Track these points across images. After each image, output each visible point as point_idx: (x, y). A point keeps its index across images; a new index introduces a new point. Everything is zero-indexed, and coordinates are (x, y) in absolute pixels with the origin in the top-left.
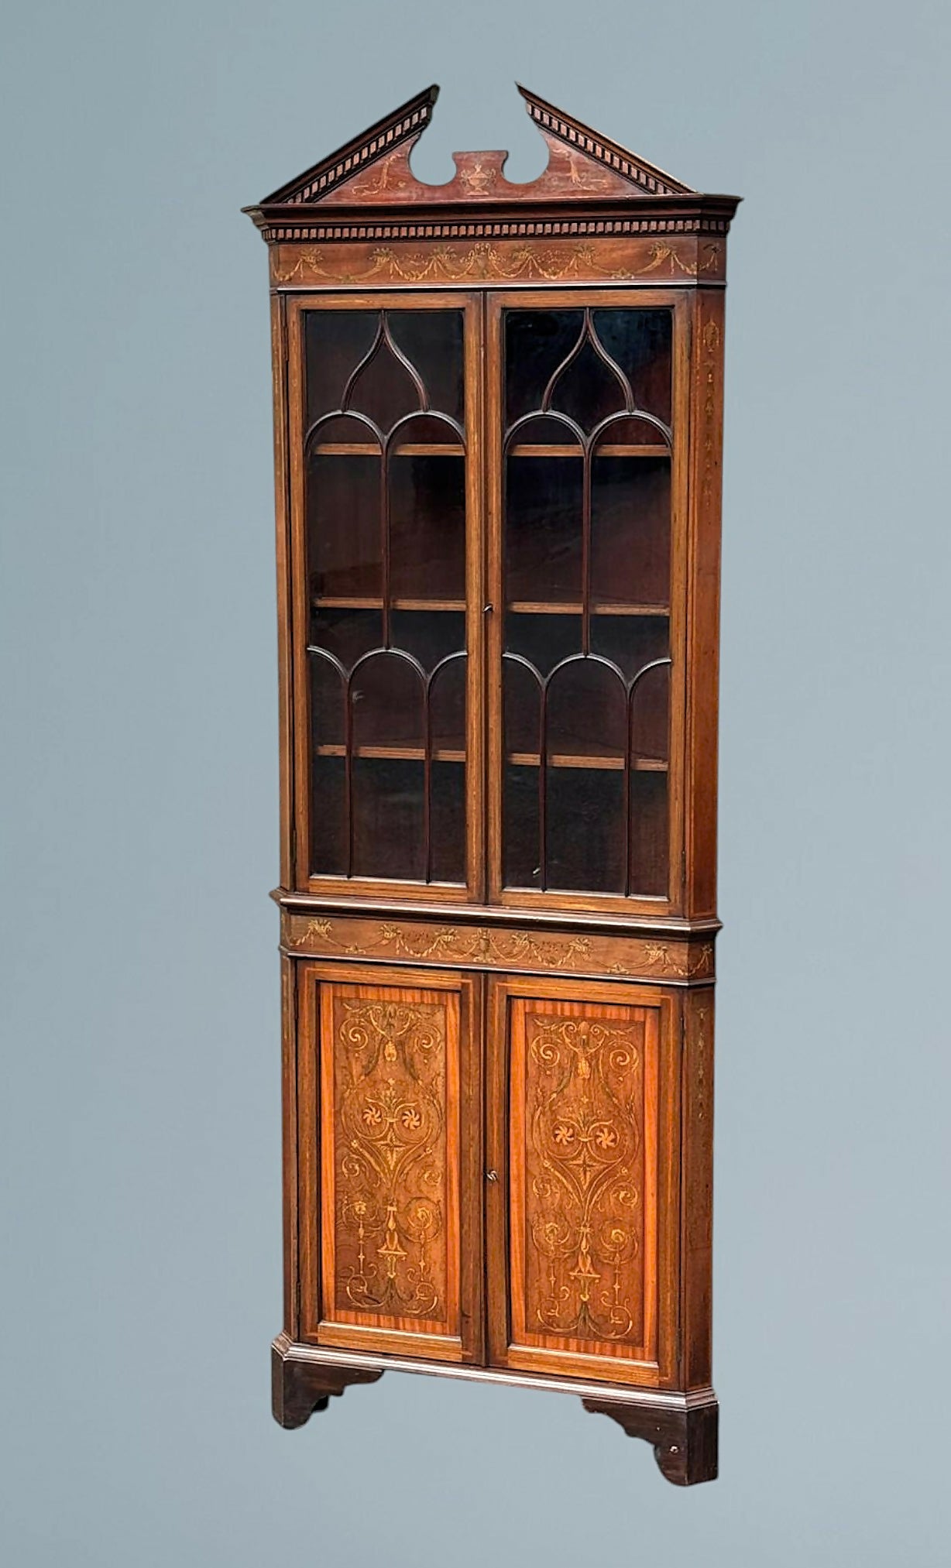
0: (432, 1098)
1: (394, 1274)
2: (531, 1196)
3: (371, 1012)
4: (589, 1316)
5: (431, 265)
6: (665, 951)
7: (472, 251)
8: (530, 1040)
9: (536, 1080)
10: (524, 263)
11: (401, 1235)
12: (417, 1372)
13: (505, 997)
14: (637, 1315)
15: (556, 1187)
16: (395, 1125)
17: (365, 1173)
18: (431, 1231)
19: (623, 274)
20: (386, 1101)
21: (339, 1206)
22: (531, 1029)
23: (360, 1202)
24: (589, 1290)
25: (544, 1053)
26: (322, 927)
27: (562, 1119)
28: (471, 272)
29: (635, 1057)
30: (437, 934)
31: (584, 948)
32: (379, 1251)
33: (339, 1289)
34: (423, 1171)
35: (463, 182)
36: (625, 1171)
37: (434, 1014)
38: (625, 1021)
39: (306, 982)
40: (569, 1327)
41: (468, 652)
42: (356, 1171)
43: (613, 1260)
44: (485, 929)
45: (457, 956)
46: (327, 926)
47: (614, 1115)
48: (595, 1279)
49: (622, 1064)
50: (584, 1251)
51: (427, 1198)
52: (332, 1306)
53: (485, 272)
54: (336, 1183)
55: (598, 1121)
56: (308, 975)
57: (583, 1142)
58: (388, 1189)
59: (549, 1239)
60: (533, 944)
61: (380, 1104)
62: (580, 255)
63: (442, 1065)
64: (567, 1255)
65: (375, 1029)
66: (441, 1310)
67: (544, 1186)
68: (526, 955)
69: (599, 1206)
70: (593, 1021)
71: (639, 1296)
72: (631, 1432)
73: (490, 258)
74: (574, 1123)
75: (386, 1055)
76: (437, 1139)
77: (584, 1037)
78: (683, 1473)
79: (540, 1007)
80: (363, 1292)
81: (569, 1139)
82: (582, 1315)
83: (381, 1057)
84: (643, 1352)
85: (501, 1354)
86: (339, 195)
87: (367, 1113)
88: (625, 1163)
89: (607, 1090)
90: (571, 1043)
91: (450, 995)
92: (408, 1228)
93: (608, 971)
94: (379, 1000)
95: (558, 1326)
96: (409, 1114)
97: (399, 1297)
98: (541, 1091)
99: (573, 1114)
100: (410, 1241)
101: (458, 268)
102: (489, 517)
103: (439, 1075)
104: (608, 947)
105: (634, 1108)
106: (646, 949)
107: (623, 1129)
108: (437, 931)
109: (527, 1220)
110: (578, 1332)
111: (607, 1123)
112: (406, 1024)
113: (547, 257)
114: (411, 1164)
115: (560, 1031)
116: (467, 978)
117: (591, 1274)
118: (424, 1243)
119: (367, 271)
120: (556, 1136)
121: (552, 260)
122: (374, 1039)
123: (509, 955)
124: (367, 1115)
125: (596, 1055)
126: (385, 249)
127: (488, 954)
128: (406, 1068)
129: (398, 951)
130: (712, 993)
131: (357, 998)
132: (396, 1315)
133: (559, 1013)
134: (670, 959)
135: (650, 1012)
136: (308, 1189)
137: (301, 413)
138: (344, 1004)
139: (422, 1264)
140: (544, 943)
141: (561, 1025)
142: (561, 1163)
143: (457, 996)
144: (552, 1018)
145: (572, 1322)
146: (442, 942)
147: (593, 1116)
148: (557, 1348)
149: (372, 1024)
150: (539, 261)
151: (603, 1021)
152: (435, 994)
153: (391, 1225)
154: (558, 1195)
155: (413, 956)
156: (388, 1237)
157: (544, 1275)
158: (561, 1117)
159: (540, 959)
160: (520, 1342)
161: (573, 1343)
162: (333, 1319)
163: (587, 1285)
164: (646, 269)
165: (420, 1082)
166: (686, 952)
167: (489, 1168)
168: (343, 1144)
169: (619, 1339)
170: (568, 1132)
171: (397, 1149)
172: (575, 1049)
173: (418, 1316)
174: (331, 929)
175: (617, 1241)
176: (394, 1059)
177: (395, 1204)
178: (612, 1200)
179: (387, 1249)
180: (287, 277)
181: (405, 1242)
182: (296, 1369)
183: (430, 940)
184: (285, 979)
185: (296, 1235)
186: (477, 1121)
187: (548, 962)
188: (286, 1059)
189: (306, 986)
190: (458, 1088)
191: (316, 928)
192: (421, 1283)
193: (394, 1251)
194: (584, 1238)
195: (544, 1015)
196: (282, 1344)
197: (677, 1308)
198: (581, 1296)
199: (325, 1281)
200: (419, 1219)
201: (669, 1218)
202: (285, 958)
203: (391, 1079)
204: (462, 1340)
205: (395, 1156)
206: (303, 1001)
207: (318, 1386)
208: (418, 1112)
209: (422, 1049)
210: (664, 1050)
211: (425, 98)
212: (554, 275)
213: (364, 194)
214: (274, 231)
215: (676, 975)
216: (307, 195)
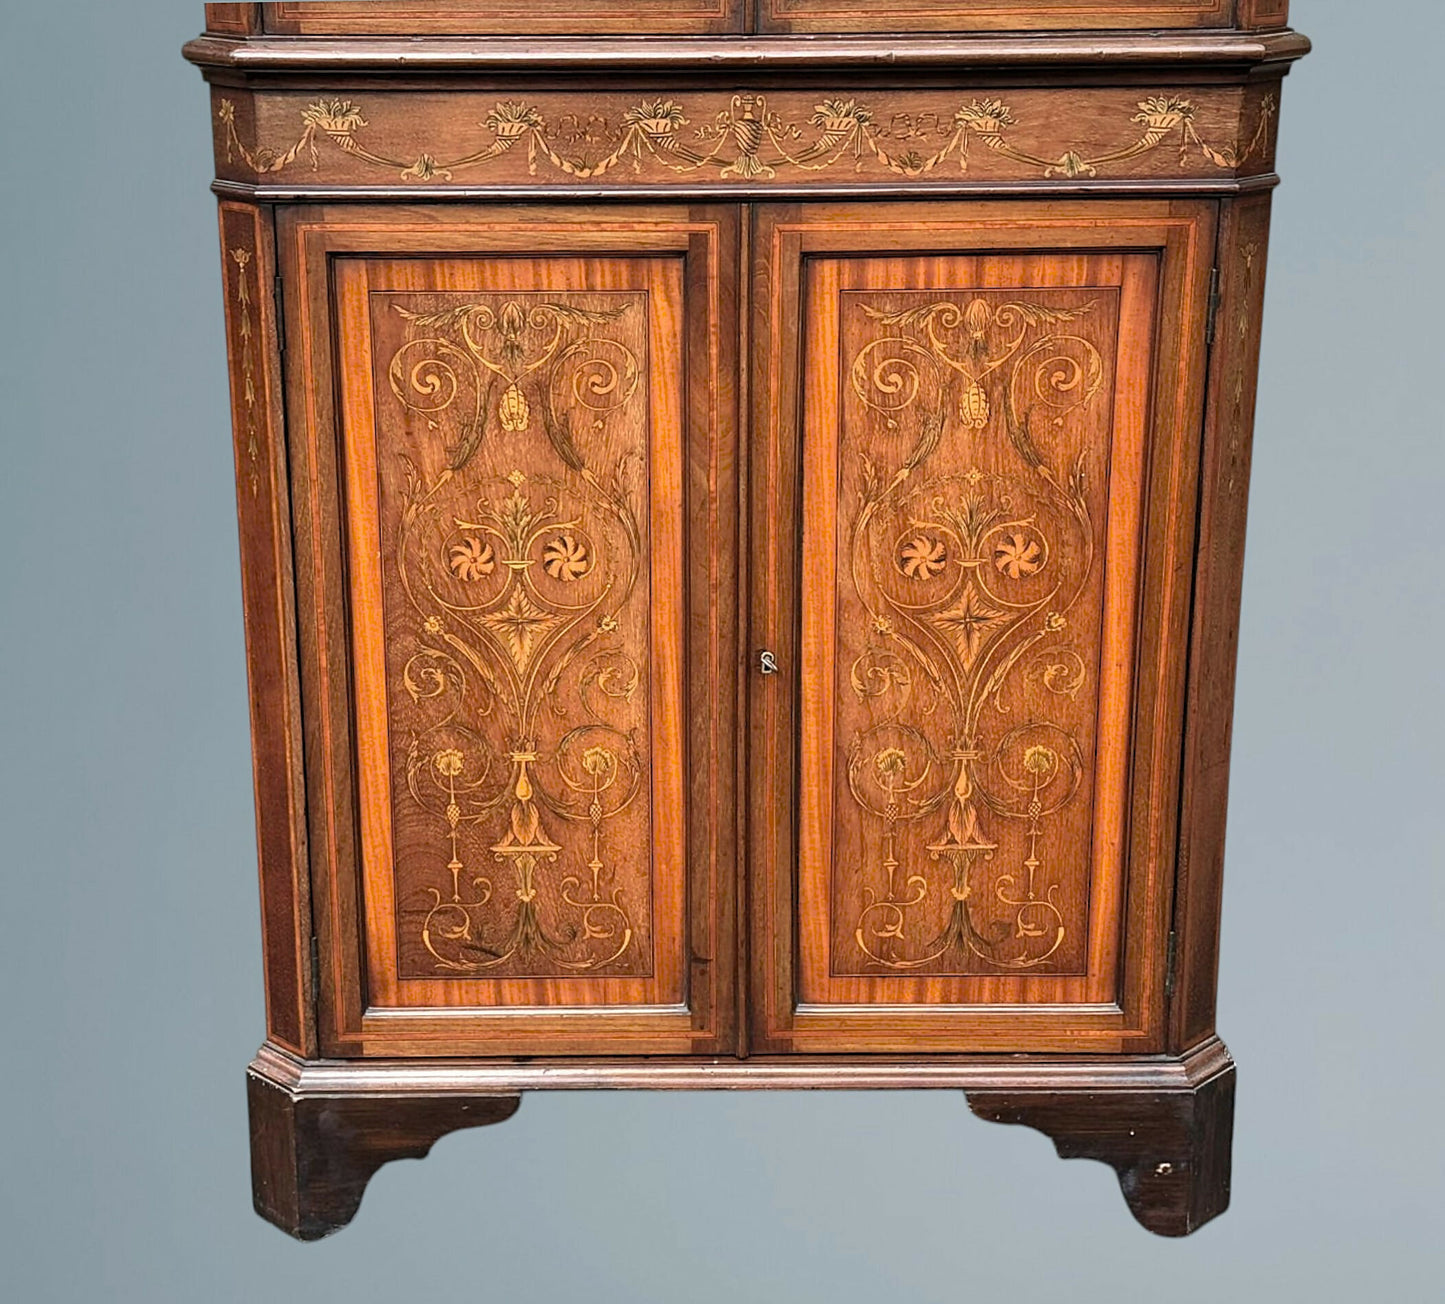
0: (615, 508)
1: (533, 892)
2: (847, 697)
3: (464, 320)
4: (971, 930)
6: (1186, 111)
8: (851, 354)
9: (861, 442)
11: (545, 809)
12: (599, 1088)
13: (796, 257)
14: (1075, 916)
15: (903, 674)
16: (526, 573)
17: (458, 686)
18: (615, 796)
20: (506, 523)
21: (399, 765)
22: (854, 329)
23: (449, 751)
24: (971, 877)
25: (883, 379)
26: (339, 120)
27: (921, 525)
29: (1093, 369)
30: (629, 117)
31: (991, 123)
32: (494, 849)
33: (405, 938)
34: (595, 669)
36: (1059, 622)
37: (617, 313)
38: (1074, 290)
39: (302, 260)
40: (926, 956)
42: (437, 685)
43: (1026, 810)
44: (751, 96)
45: (679, 168)
46: (352, 117)
47: (1040, 504)
48: (986, 851)
49: (1063, 387)
50: (962, 800)
51: (608, 727)
52: (392, 975)
54: (391, 714)
55: (1002, 518)
56: (308, 242)
57: (965, 568)
58: (513, 716)
59: (886, 782)
60: (866, 124)
61: (493, 531)
63: (638, 429)
64: (923, 811)
65: (476, 360)
66: (641, 954)
67: (875, 672)
68: (849, 151)
69: (997, 703)
70: (1001, 296)
71: (1080, 876)
72: (1068, 1148)
74: (948, 531)
75: (503, 418)
76: (627, 598)
77: (978, 335)
78: (1180, 1211)
79: (876, 274)
80: (462, 938)
81: (934, 566)
82: (955, 928)
83: (490, 425)
84: (1088, 987)
85: (778, 1029)
87: (461, 554)
88: (1059, 605)
89: (1026, 449)
90: (944, 352)
91: (657, 265)
92: (563, 793)
93: (1047, 174)
94: (484, 290)
95: (902, 957)
96: (562, 549)
97: (543, 938)
98: (874, 465)
99: (943, 509)
100: (563, 818)
103: (631, 453)
104: (1047, 114)
105: (1085, 484)
106: (1139, 110)
107: (1058, 531)
108: (630, 110)
109: (837, 748)
110: (946, 963)
111: (1023, 523)
112: (549, 342)
114: (567, 657)
115: (922, 325)
116: (703, 220)
117: (976, 843)
118: (600, 821)
120: (905, 561)
122: (473, 385)
123: (809, 154)
124: (457, 560)
125: (1003, 376)
127: (755, 157)
128: (552, 443)
129: (533, 166)
130: (1268, 205)
131: (430, 289)
132: (538, 976)
133: (921, 285)
134: (1196, 130)
135: (1137, 266)
136: (327, 733)
138: (398, 308)
139: (596, 866)
140: (893, 119)
141: (924, 311)
142: (915, 623)
143: (675, 269)
144: (910, 298)
145: (933, 944)
146: (641, 135)
147: (992, 508)
148: (898, 1001)
149: (467, 349)
151: (1025, 293)
152: (623, 267)
153: (523, 790)
154: (906, 690)
155: (571, 175)
156: (515, 817)
158: (919, 519)
159: (882, 158)
160: (817, 997)
161: (934, 987)
162: (393, 1001)
163: (967, 866)
165: (586, 473)
166: (1236, 111)
167: (756, 645)
168: (406, 630)
169: (1035, 969)
170: (933, 549)
171: (533, 627)
172: (954, 364)
173: (589, 973)
174: (362, 124)
175: (1035, 771)
176: (522, 427)
177: (530, 746)
178: (1026, 684)
179: (515, 842)
181: (555, 825)
182: (323, 1116)
183: (614, 134)
184: (241, 257)
185: (302, 835)
186: (729, 546)
187: (903, 164)
188: (252, 449)
189: (303, 269)
190: (678, 478)
191: (324, 124)
192: (595, 905)
193: (531, 844)
194: (963, 772)
195: (884, 293)
196: (275, 1066)
197: (1169, 891)
198: (954, 890)
199: (372, 927)
200: (586, 773)
201: (1161, 709)
202: (236, 206)
203: (517, 473)
204: (689, 1009)
205: (527, 642)
206: (297, 305)
207: (378, 1144)
208: (582, 541)
209: (590, 397)
210: (1167, 348)
215: (1210, 168)
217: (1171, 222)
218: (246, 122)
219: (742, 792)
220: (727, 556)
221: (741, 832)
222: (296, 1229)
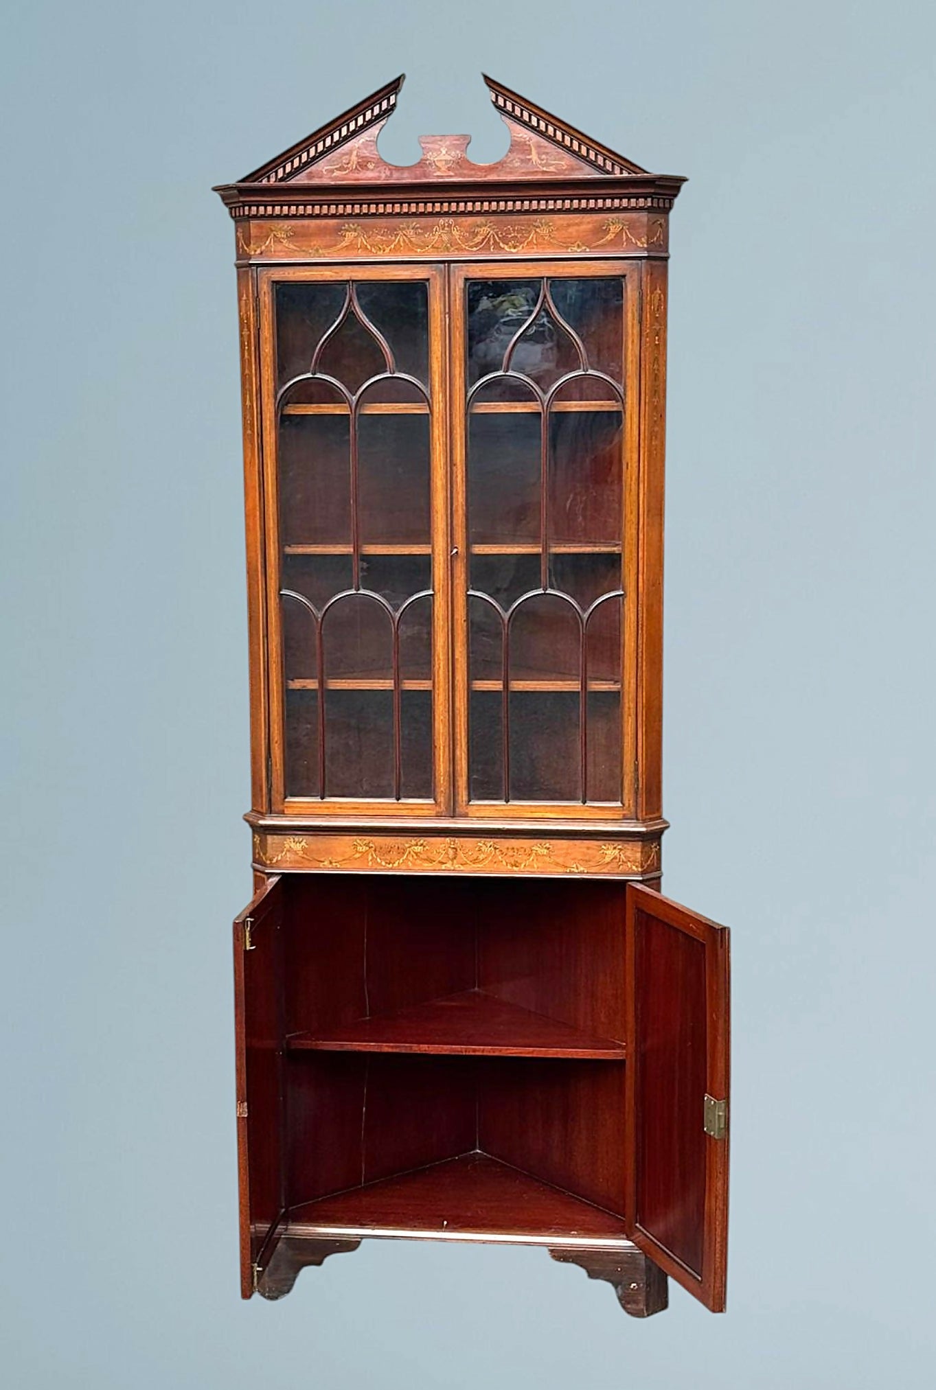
5: (397, 241)
6: (620, 850)
7: (437, 227)
10: (486, 237)
12: (394, 1238)
19: (579, 246)
26: (298, 844)
28: (436, 246)
30: (407, 846)
31: (545, 851)
35: (430, 164)
41: (433, 590)
44: (453, 839)
45: (426, 865)
46: (303, 843)
53: (449, 246)
60: (497, 850)
62: (538, 230)
68: (491, 861)
72: (592, 1274)
73: (453, 233)
78: (642, 1306)
86: (310, 176)
93: (568, 871)
101: (423, 242)
102: (454, 468)
104: (567, 849)
106: (603, 849)
108: (407, 843)
113: (507, 232)
119: (335, 245)
121: (513, 235)
123: (475, 861)
126: (353, 225)
127: (455, 861)
129: (370, 863)
130: (659, 883)
134: (625, 857)
137: (272, 377)
140: (508, 849)
146: (412, 852)
150: (500, 236)
155: (384, 866)
159: (504, 863)
164: (600, 243)
166: (640, 850)
174: (306, 846)
180: (258, 252)
182: (279, 1244)
183: (401, 851)
187: (512, 866)
191: (292, 846)
202: (259, 874)
207: (301, 1258)
211: (394, 87)
212: (515, 248)
213: (335, 174)
214: (247, 208)
215: (630, 871)
216: (280, 174)
218: (264, 844)
222: (267, 1294)
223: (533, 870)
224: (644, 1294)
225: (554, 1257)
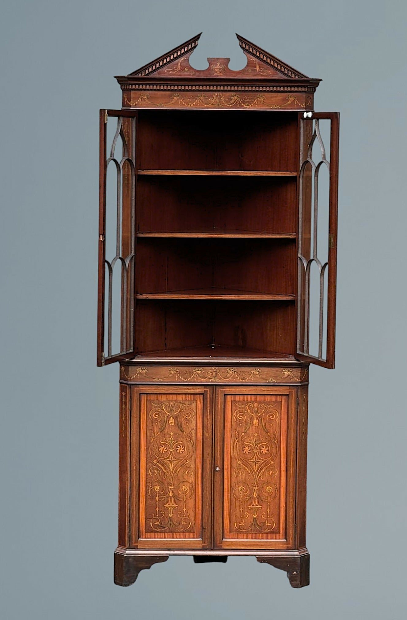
0: (190, 439)
1: (172, 515)
2: (233, 476)
3: (163, 405)
4: (257, 523)
5: (196, 101)
6: (291, 372)
7: (214, 96)
8: (233, 412)
9: (235, 428)
10: (236, 101)
11: (175, 498)
13: (223, 395)
14: (277, 521)
15: (244, 472)
16: (173, 452)
17: (159, 473)
18: (188, 495)
19: (276, 106)
20: (169, 442)
21: (147, 489)
22: (234, 408)
23: (157, 486)
24: (257, 513)
25: (239, 416)
26: (143, 370)
27: (246, 443)
28: (213, 104)
29: (277, 416)
30: (194, 371)
31: (257, 373)
32: (165, 506)
33: (147, 524)
34: (185, 470)
35: (212, 70)
36: (273, 462)
37: (191, 404)
38: (273, 402)
39: (135, 394)
40: (248, 529)
42: (155, 473)
43: (267, 499)
44: (216, 367)
45: (203, 379)
46: (145, 370)
47: (268, 440)
48: (259, 508)
49: (272, 419)
50: (255, 497)
51: (187, 482)
52: (144, 531)
53: (219, 104)
54: (146, 479)
55: (261, 443)
56: (136, 392)
57: (255, 452)
58: (170, 479)
59: (240, 493)
60: (236, 373)
61: (167, 444)
62: (258, 99)
63: (194, 425)
64: (247, 499)
65: (165, 412)
66: (193, 528)
67: (238, 472)
68: (233, 377)
69: (261, 478)
70: (260, 402)
71: (278, 513)
72: (277, 567)
73: (221, 99)
74: (251, 445)
75: (170, 423)
76: (192, 456)
77: (256, 409)
78: (298, 582)
79: (237, 398)
80: (158, 524)
81: (249, 451)
82: (254, 523)
83: (167, 424)
84: (280, 535)
85: (219, 543)
86: (159, 73)
87: (161, 448)
88: (272, 460)
89: (265, 430)
90: (250, 412)
91: (198, 396)
92: (178, 495)
93: (268, 381)
94: (167, 400)
95: (244, 529)
96: (180, 447)
97: (174, 524)
98: (237, 432)
99: (251, 441)
100: (179, 500)
101: (208, 102)
103: (193, 429)
104: (267, 371)
105: (277, 436)
106: (283, 371)
107: (272, 445)
108: (194, 369)
109: (231, 486)
110: (252, 530)
111: (265, 444)
112: (179, 409)
113: (245, 99)
114: (180, 468)
115: (246, 407)
116: (207, 388)
117: (258, 506)
118: (186, 500)
119: (169, 102)
120: (243, 451)
121: (247, 100)
122: (164, 417)
123: (226, 378)
125: (261, 416)
126: (177, 94)
127: (216, 378)
128: (179, 427)
129: (177, 379)
130: (308, 387)
131: (157, 400)
132: (172, 532)
133: (246, 400)
134: (293, 375)
135: (284, 397)
136: (135, 482)
138: (152, 403)
139: (184, 509)
140: (240, 372)
141: (246, 405)
142: (245, 462)
143: (202, 395)
144: (243, 402)
145: (250, 526)
146: (196, 374)
147: (260, 441)
148: (243, 538)
149: (163, 410)
150: (242, 100)
151: (264, 402)
152: (192, 396)
153: (171, 494)
154: (244, 475)
155: (184, 380)
156: (169, 500)
157: (238, 508)
158: (246, 442)
159: (239, 378)
160: (227, 537)
161: (250, 535)
162: (144, 537)
163: (256, 510)
164: (285, 105)
165: (185, 433)
166: (300, 372)
167: (216, 465)
168: (150, 462)
169: (269, 532)
170: (249, 448)
171: (174, 462)
172: (252, 414)
173: (183, 532)
174: (147, 371)
175: (269, 491)
176: (173, 424)
177: (172, 485)
178: (267, 474)
179: (169, 504)
180: (134, 104)
181: (177, 501)
182: (130, 559)
183: (191, 374)
184: (124, 394)
185: (129, 502)
186: (211, 446)
187: (242, 379)
188: (123, 428)
189: (135, 396)
190: (201, 434)
191: (141, 371)
192: (184, 518)
193: (172, 505)
194: (255, 492)
195: (239, 401)
196: (120, 551)
197: (295, 516)
198: (254, 516)
199: (141, 521)
200: (183, 490)
201: (291, 480)
202: (123, 385)
203: (172, 433)
204: (202, 538)
205: (173, 465)
206: (134, 402)
207: (140, 566)
208: (183, 446)
209: (185, 419)
210: (290, 412)
211: (198, 37)
212: (248, 106)
213: (170, 73)
214: (130, 86)
215: (296, 381)
216: (147, 72)
217: (289, 390)
218: (127, 371)
219: (213, 494)
220: (210, 448)
221: (213, 502)
223: (252, 381)
224: (300, 576)
225: (258, 561)
